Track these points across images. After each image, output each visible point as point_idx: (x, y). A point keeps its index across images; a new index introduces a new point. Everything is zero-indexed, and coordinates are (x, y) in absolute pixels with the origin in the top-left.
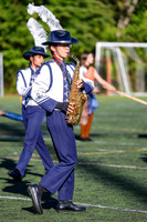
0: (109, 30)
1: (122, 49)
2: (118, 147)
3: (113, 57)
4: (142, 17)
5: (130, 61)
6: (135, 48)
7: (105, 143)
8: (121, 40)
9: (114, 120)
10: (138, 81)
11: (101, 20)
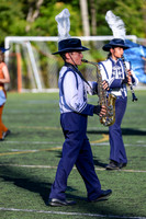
0: (18, 23)
1: (32, 43)
2: (31, 147)
3: (23, 52)
4: (52, 10)
5: (42, 56)
6: (46, 42)
7: (17, 142)
8: (31, 33)
9: (27, 117)
10: (50, 77)
11: (9, 13)
